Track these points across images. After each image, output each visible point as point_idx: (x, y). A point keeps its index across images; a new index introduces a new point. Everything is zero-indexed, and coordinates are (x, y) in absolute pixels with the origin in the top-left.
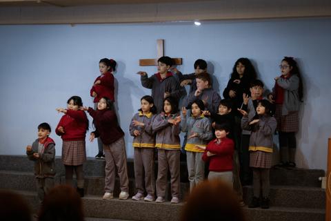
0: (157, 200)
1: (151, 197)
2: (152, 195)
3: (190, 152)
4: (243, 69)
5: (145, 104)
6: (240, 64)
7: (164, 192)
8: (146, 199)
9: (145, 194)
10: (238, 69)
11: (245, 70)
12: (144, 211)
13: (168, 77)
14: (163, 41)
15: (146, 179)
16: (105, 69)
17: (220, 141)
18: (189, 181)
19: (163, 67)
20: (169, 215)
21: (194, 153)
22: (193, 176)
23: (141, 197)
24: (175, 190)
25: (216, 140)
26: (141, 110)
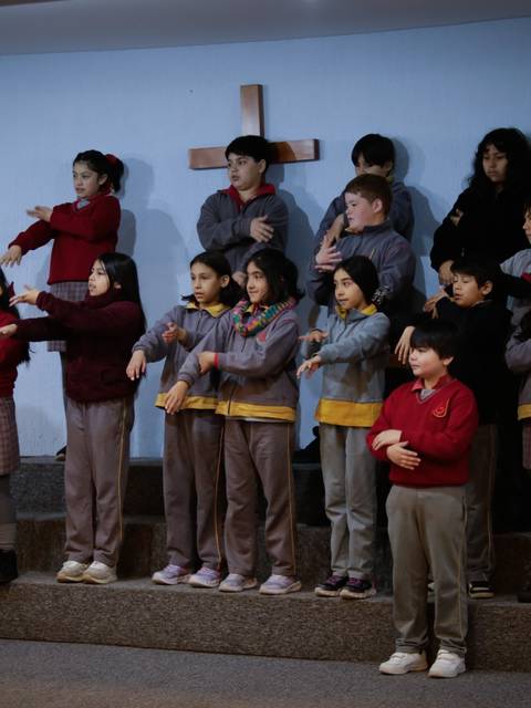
0: (224, 585)
1: (211, 572)
2: (214, 568)
3: (330, 426)
4: (501, 165)
5: (203, 277)
6: (492, 150)
7: (248, 556)
8: (194, 579)
9: (195, 566)
10: (486, 165)
11: (508, 167)
12: (188, 618)
13: (260, 197)
14: (260, 88)
15: (201, 514)
16: (89, 183)
17: (428, 390)
18: (328, 523)
19: (246, 168)
20: (265, 631)
21: (341, 430)
22: (340, 502)
23: (181, 574)
24: (276, 550)
25: (417, 386)
26: (192, 298)
